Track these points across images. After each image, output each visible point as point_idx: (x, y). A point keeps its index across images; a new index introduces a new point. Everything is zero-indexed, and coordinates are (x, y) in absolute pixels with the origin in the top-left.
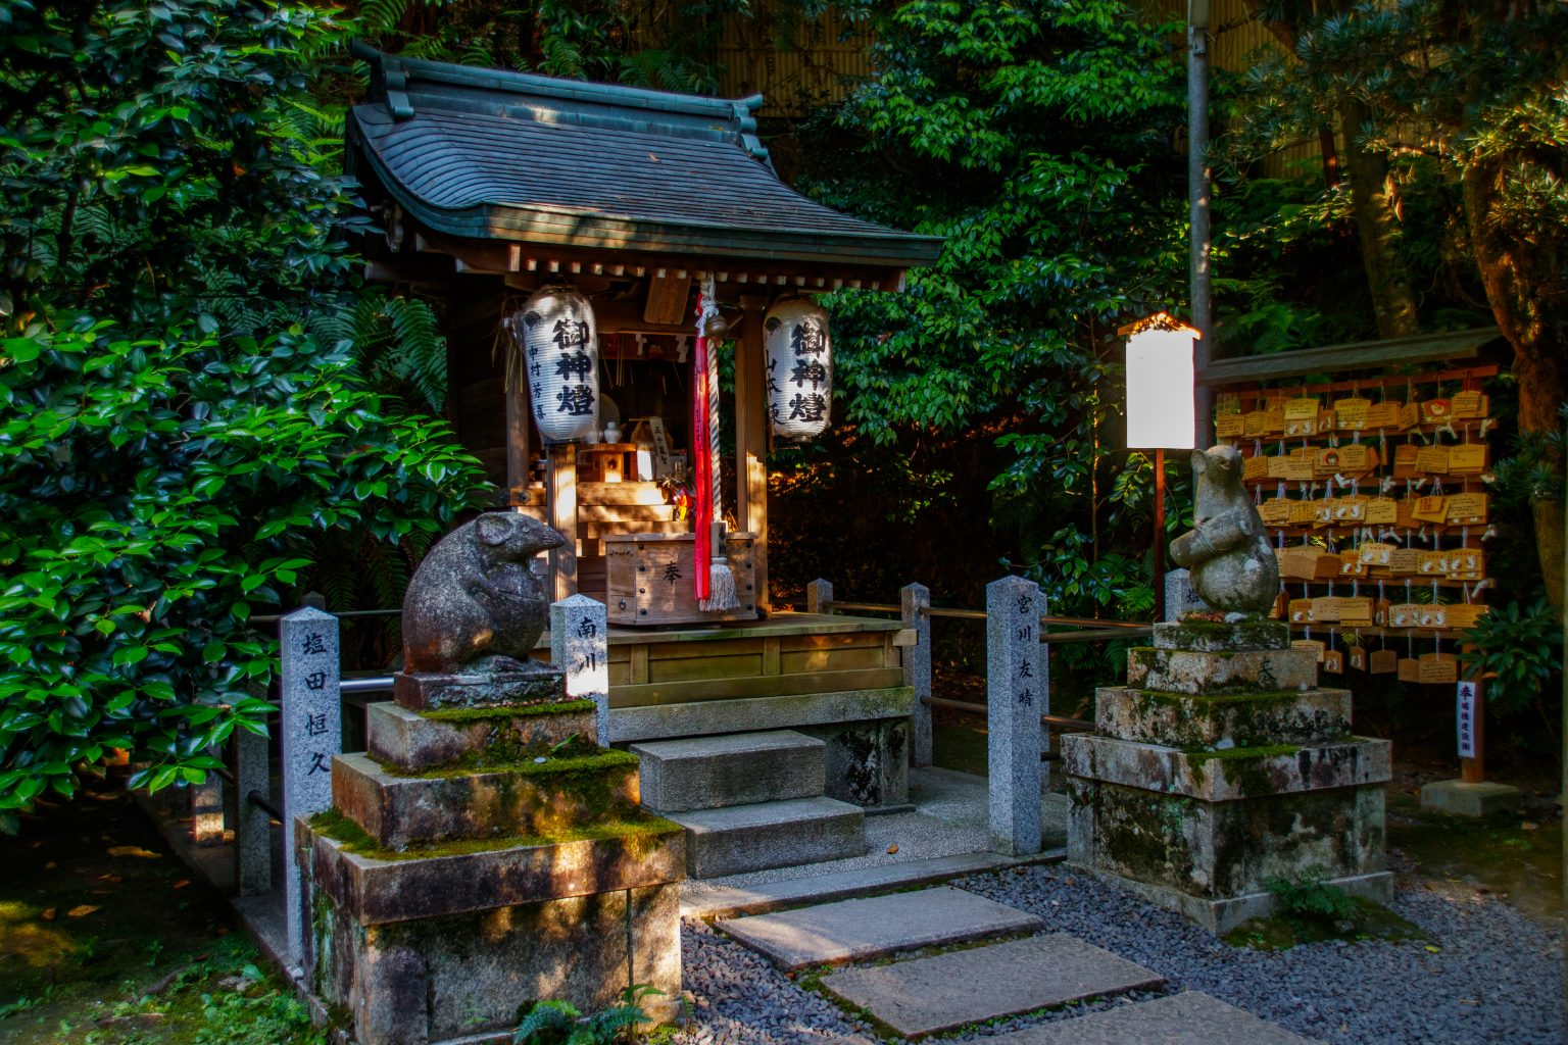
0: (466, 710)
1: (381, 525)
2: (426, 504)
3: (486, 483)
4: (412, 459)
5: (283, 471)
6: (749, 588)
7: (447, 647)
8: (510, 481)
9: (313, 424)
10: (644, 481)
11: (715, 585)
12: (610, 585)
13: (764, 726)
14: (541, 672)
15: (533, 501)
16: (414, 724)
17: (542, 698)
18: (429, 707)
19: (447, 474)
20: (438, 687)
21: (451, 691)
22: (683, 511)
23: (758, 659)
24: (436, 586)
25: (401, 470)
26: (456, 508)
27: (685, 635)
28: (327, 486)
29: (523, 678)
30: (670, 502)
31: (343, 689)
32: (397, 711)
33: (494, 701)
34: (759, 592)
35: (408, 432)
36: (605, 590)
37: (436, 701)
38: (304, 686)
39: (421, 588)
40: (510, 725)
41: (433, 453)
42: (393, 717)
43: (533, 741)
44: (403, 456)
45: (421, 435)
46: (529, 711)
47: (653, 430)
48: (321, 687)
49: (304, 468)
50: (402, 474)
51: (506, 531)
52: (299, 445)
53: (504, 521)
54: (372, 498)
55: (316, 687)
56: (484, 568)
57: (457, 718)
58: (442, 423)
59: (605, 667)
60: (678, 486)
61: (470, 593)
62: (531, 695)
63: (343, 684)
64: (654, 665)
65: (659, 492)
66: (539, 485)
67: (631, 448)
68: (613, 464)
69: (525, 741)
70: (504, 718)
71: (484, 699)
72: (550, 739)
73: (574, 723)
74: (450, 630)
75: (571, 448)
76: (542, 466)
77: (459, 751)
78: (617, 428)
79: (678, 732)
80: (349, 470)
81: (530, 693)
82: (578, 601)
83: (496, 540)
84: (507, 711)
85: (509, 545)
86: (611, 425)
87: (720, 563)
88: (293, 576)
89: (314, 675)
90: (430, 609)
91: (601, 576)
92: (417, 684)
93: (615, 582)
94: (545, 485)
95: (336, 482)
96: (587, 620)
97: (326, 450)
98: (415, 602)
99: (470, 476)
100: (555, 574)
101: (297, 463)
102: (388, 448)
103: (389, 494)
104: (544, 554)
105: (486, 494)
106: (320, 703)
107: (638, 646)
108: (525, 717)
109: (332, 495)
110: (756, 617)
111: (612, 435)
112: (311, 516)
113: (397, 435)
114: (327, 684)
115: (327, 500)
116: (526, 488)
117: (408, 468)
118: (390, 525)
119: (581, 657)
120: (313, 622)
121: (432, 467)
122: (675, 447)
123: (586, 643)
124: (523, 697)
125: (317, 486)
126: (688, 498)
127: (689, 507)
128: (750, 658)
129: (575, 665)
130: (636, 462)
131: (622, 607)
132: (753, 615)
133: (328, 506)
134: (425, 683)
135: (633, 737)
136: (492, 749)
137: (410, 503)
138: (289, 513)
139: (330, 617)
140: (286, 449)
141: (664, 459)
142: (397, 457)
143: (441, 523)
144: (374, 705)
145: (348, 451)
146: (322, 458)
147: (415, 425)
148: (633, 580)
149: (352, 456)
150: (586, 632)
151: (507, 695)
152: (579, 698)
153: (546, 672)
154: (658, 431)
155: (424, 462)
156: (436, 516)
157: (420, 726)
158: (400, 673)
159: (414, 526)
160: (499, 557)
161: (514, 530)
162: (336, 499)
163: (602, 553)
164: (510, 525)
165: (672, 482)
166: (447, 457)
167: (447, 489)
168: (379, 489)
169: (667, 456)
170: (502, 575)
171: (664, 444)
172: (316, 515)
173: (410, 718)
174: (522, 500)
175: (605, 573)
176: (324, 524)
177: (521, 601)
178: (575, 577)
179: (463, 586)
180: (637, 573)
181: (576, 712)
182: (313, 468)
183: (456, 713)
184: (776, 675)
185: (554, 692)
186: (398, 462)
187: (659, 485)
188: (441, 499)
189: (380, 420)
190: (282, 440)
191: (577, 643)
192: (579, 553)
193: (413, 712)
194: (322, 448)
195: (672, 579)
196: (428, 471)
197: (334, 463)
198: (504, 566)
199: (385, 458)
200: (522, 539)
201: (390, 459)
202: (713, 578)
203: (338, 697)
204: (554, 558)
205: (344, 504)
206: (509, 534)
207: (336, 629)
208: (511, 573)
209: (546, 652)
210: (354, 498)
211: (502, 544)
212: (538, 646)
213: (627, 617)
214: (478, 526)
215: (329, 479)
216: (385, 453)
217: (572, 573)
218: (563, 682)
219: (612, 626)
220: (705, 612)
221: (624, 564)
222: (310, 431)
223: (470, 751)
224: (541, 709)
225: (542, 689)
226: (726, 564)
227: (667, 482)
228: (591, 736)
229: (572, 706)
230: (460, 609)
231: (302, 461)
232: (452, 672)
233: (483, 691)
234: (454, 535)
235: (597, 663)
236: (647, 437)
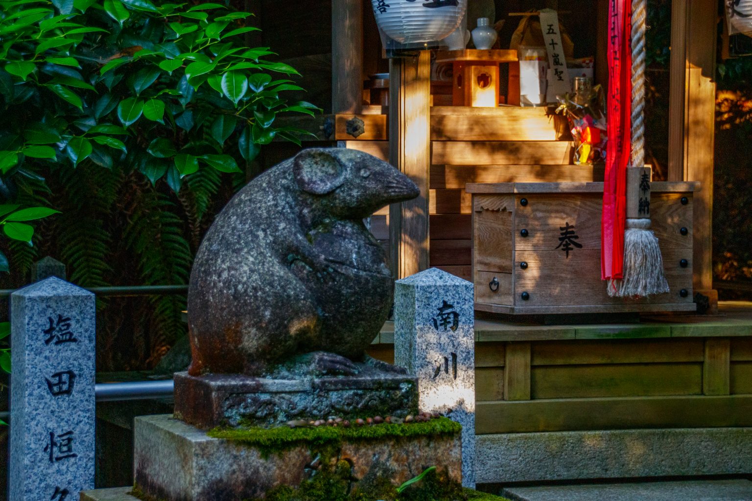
0: (277, 429)
1: (154, 162)
2: (220, 133)
3: (306, 104)
4: (199, 67)
5: (14, 79)
6: (684, 264)
7: (251, 340)
8: (335, 104)
9: (57, 12)
10: (528, 105)
11: (633, 260)
12: (476, 256)
13: (705, 471)
14: (382, 377)
15: (367, 134)
16: (203, 447)
17: (383, 413)
18: (224, 424)
19: (249, 91)
20: (237, 395)
21: (255, 401)
22: (586, 150)
23: (696, 369)
24: (237, 251)
25: (184, 84)
26: (262, 140)
27: (586, 331)
28: (79, 104)
29: (357, 385)
30: (567, 136)
31: (98, 396)
32: (179, 429)
33: (315, 417)
34: (698, 270)
35: (194, 28)
36: (469, 263)
37: (234, 415)
38: (44, 391)
39: (216, 254)
40: (338, 452)
41: (227, 60)
42: (173, 436)
43: (370, 477)
44: (187, 62)
45: (213, 32)
46: (365, 432)
47: (544, 28)
48: (68, 392)
49: (44, 77)
50: (186, 88)
51: (336, 175)
52: (36, 43)
53: (334, 161)
54: (143, 122)
55: (61, 393)
56: (305, 226)
57: (263, 439)
58: (244, 15)
59: (471, 373)
60: (578, 112)
61: (285, 262)
62: (368, 410)
63: (98, 388)
64: (539, 372)
65: (550, 122)
66: (376, 111)
67: (512, 57)
68: (484, 80)
69: (359, 476)
70: (331, 441)
71: (302, 414)
72: (393, 474)
73: (429, 452)
74: (255, 313)
75: (425, 56)
76: (381, 83)
77: (265, 488)
78: (491, 26)
79: (574, 473)
80: (110, 82)
81: (366, 407)
82: (433, 277)
83: (322, 188)
84: (334, 431)
85: (341, 195)
86: (482, 22)
87: (641, 227)
88: (30, 231)
89: (59, 375)
90: (228, 283)
91: (464, 243)
92: (208, 389)
93: (484, 251)
94: (385, 110)
95: (91, 98)
96: (446, 305)
97: (76, 51)
98: (207, 273)
99: (281, 93)
100: (398, 240)
101: (33, 69)
102: (166, 50)
103: (166, 116)
104: (385, 211)
105: (305, 121)
106: (65, 416)
107: (517, 345)
108: (359, 441)
109: (86, 117)
110: (693, 307)
111: (483, 35)
112: (55, 146)
113: (178, 31)
114: (77, 387)
115: (77, 123)
116: (358, 112)
117: (194, 80)
118: (168, 163)
119: (436, 358)
120: (58, 299)
121: (229, 81)
122: (576, 55)
123: (444, 339)
124: (357, 413)
125: (65, 104)
126: (595, 132)
127: (594, 144)
128: (682, 368)
129: (430, 370)
130: (517, 77)
131: (494, 288)
132: (689, 305)
133: (79, 132)
134: (220, 388)
135: (507, 478)
136: (312, 486)
137: (197, 132)
138: (22, 141)
139: (84, 293)
140: (16, 47)
141: (558, 73)
142: (178, 64)
143: (241, 162)
144: (145, 419)
145: (107, 53)
146: (71, 61)
147: (204, 17)
148: (512, 249)
149: (113, 62)
150: (445, 322)
151: (334, 409)
152: (437, 416)
153: (389, 377)
154: (551, 31)
155: (217, 72)
156: (231, 149)
157: (211, 450)
158: (183, 374)
159: (202, 165)
160: (326, 212)
161: (347, 174)
162: (91, 122)
163: (466, 210)
164: (343, 166)
165: (571, 107)
166: (249, 65)
167: (249, 113)
168: (153, 111)
169: (563, 68)
170: (331, 237)
171: (559, 50)
172: (62, 145)
173: (197, 438)
174: (353, 131)
175: (469, 238)
176: (74, 157)
177: (357, 276)
178: (427, 244)
179: (275, 252)
180: (518, 239)
181: (431, 437)
182: (57, 77)
183: (262, 432)
184: (723, 395)
185: (401, 406)
186: (179, 73)
187: (551, 112)
188: (242, 127)
189: (153, 8)
190: (12, 34)
191: (432, 337)
192: (432, 209)
193: (201, 429)
194: (70, 47)
195: (567, 250)
196: (223, 85)
197: (88, 70)
198: (333, 225)
199: (162, 65)
200: (359, 187)
201: (168, 66)
202: (629, 249)
203: (92, 406)
204: (396, 216)
205: (101, 129)
206: (340, 180)
207: (91, 309)
208: (342, 236)
209: (388, 348)
210: (116, 122)
211: (330, 193)
212: (375, 341)
213: (503, 303)
214: (297, 167)
215: (80, 93)
216: (160, 58)
217: (423, 239)
218: (413, 393)
219: (482, 315)
220: (616, 299)
221: (498, 226)
222: (52, 22)
223: (281, 488)
224: (381, 430)
225: (383, 401)
226: (649, 228)
227: (563, 106)
228: (453, 473)
229: (427, 428)
230: (271, 284)
231: (41, 65)
232: (257, 374)
233: (301, 402)
234: (263, 180)
235: (460, 366)
236: (536, 40)
